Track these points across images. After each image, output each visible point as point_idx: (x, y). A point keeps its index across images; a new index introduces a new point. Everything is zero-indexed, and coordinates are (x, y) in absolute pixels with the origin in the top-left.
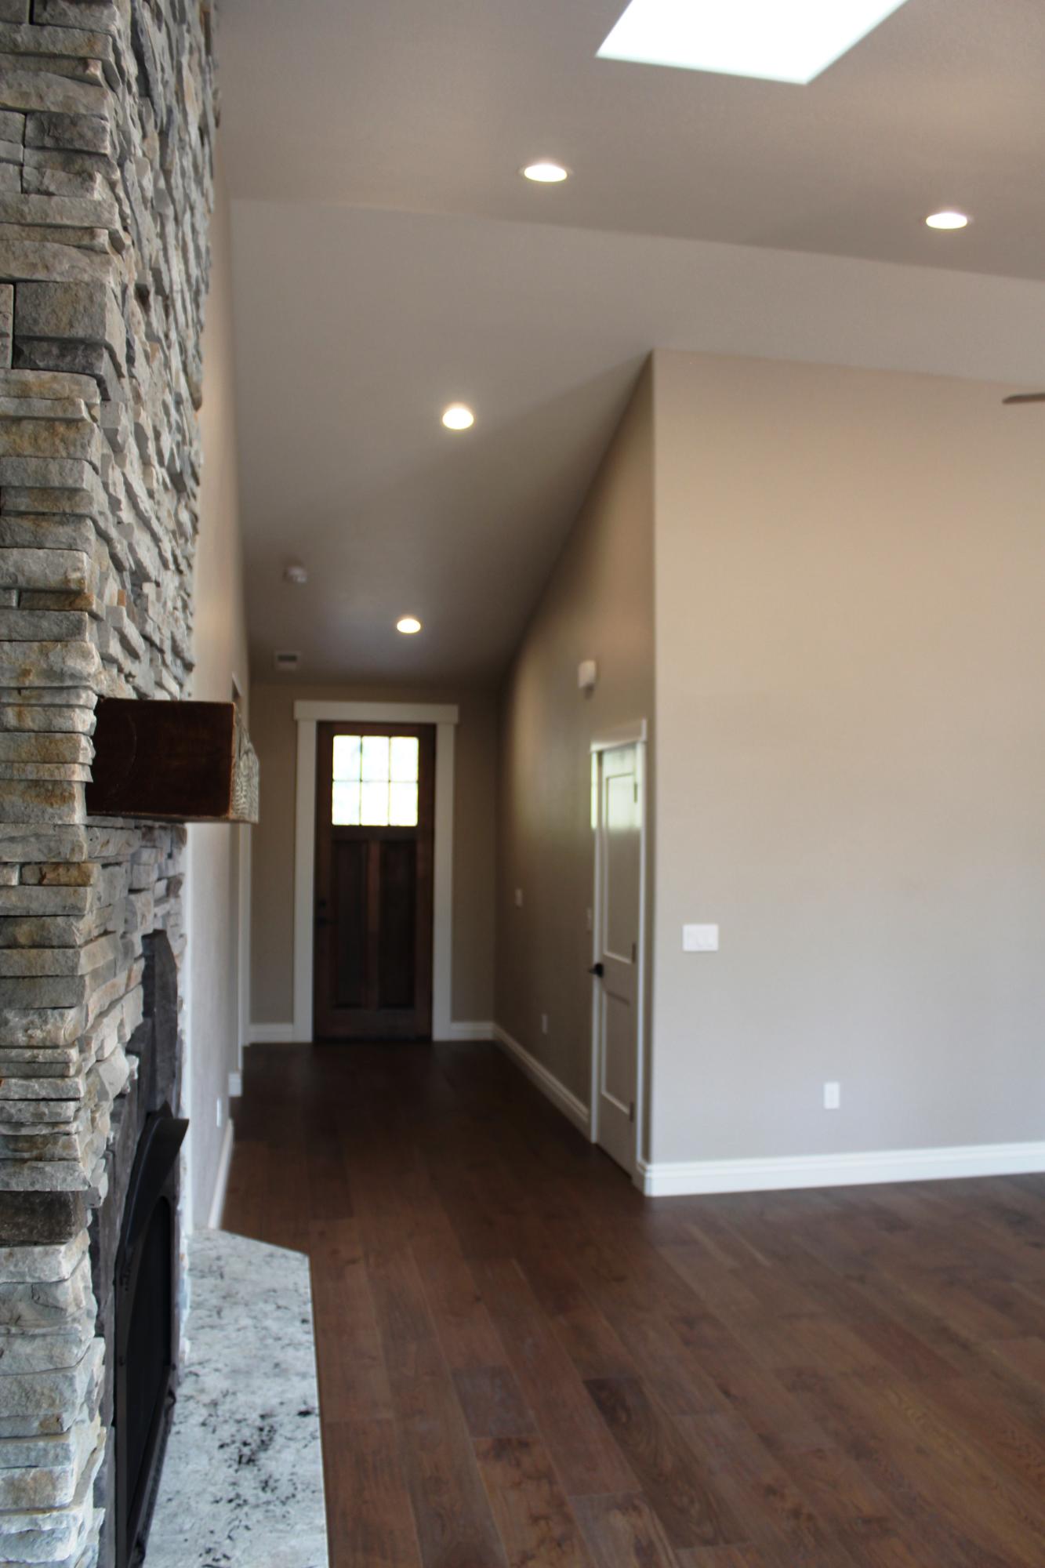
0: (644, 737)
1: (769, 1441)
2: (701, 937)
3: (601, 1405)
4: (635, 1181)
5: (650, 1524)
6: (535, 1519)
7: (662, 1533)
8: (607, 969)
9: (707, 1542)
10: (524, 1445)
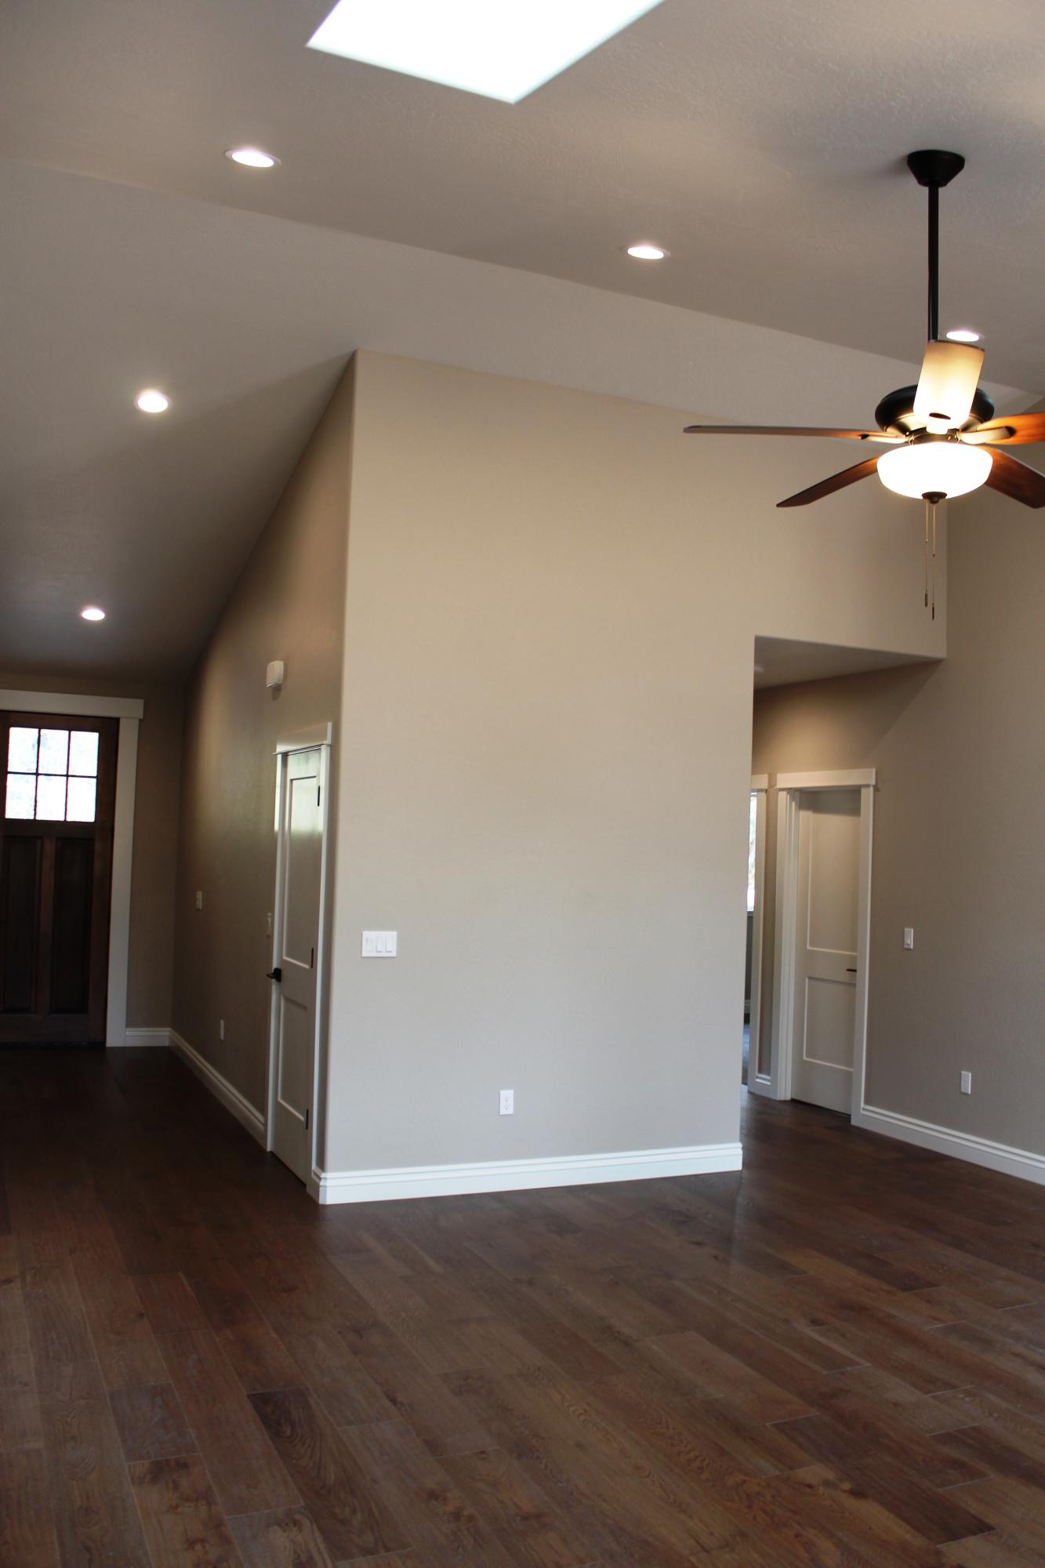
0: (328, 741)
1: (433, 1447)
2: (380, 943)
3: (263, 1417)
4: (309, 1190)
5: (310, 1538)
6: (191, 1544)
7: (322, 1546)
8: (284, 974)
9: (368, 1552)
10: (183, 1465)
